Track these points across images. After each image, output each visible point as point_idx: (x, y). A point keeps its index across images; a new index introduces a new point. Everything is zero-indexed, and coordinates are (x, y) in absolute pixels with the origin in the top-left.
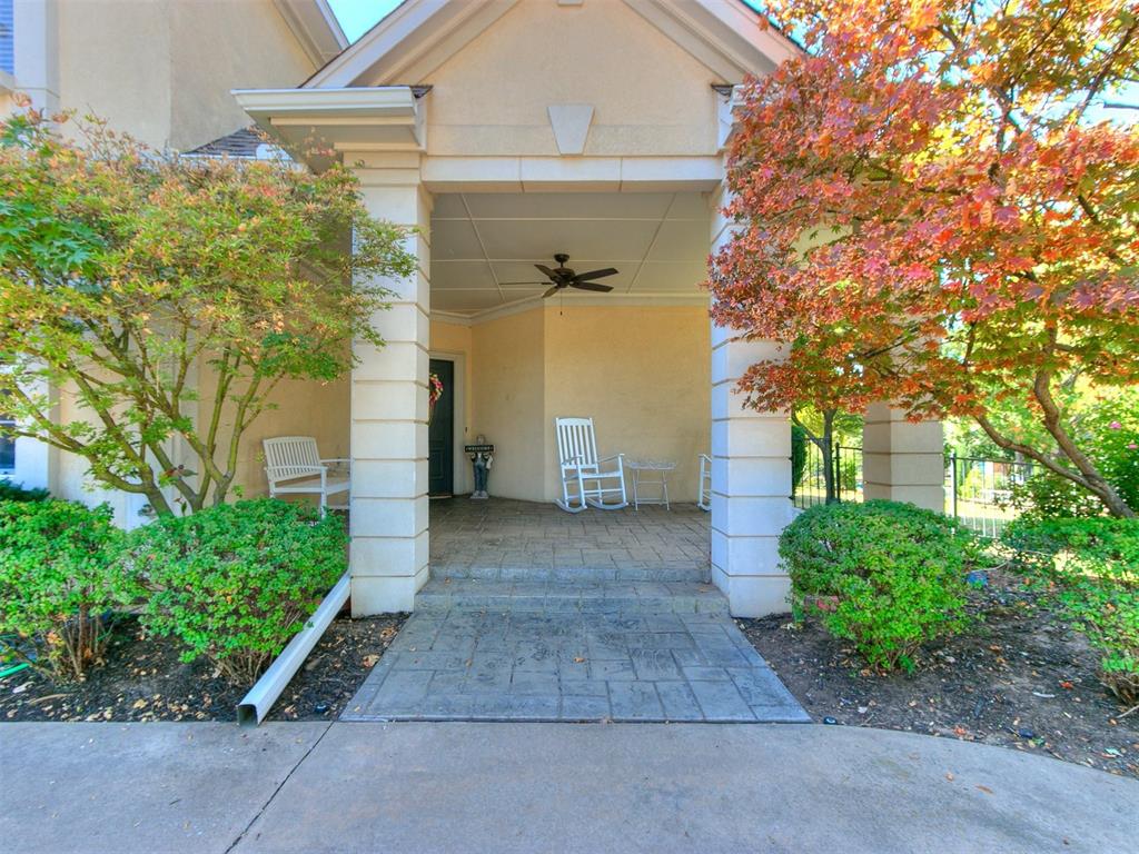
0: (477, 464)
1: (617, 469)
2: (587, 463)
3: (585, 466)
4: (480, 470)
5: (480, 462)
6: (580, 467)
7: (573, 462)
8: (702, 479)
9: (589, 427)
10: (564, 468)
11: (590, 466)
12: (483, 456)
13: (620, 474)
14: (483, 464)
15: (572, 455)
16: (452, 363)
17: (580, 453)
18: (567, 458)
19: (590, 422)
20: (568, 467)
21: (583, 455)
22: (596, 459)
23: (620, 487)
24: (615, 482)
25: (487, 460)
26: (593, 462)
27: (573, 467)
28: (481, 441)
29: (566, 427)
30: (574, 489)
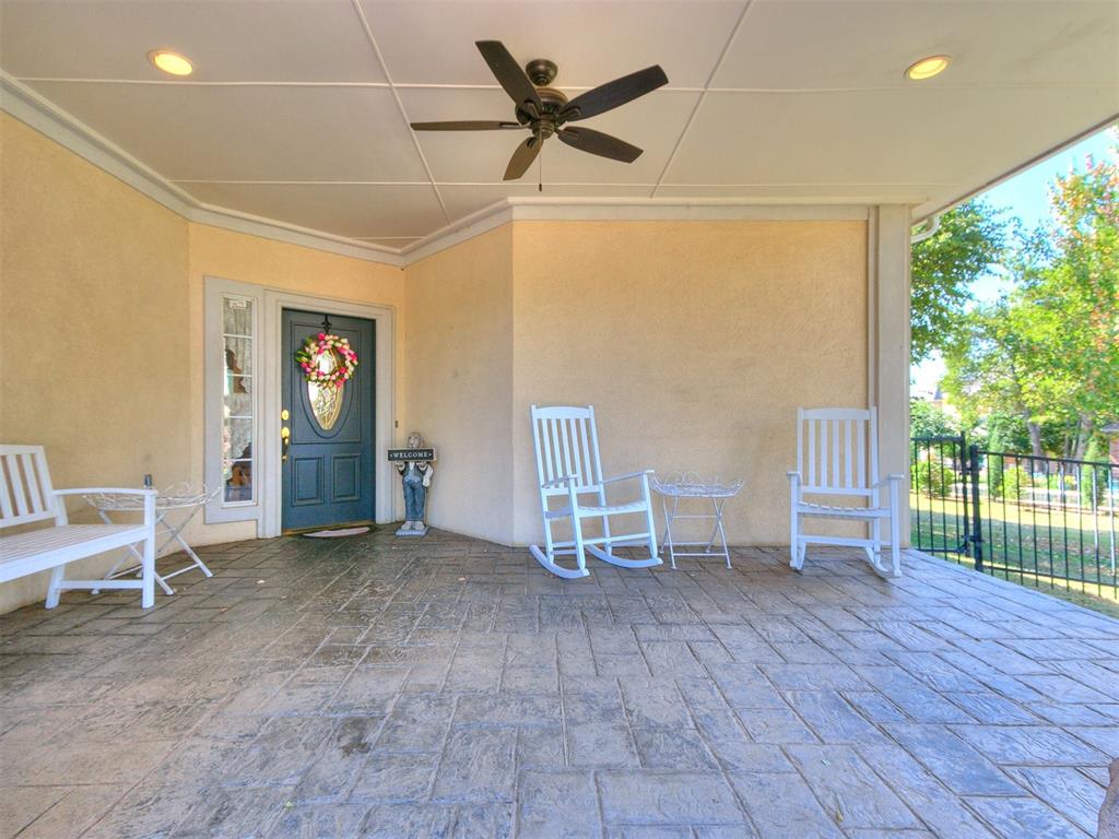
0: (407, 479)
1: (640, 498)
2: (585, 484)
3: (582, 489)
4: (413, 489)
5: (412, 476)
6: (574, 491)
7: (561, 485)
8: (794, 517)
9: (587, 421)
10: (545, 493)
11: (591, 488)
12: (417, 467)
13: (646, 506)
14: (417, 479)
15: (560, 475)
16: (373, 322)
17: (574, 471)
18: (551, 478)
19: (589, 413)
20: (552, 491)
21: (579, 474)
22: (600, 478)
23: (647, 531)
24: (638, 522)
25: (423, 473)
26: (595, 482)
27: (562, 490)
28: (415, 444)
29: (549, 421)
30: (563, 530)
